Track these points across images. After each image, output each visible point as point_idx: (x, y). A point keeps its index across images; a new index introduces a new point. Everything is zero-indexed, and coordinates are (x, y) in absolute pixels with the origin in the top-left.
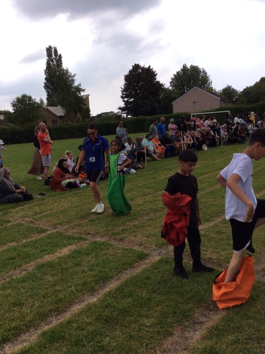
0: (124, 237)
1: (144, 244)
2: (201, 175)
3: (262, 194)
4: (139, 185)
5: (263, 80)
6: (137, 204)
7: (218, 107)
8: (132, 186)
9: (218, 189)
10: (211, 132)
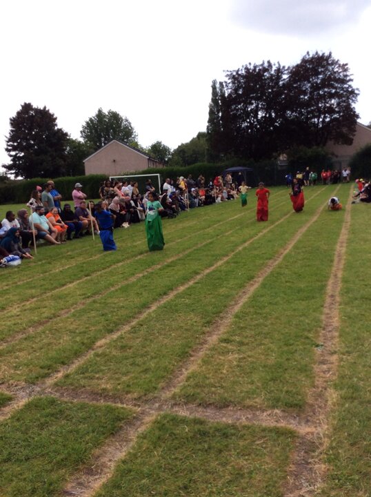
2: (114, 263)
3: (187, 286)
4: (19, 283)
5: (200, 135)
6: (9, 314)
7: (146, 168)
8: (7, 285)
9: (133, 283)
10: (132, 202)
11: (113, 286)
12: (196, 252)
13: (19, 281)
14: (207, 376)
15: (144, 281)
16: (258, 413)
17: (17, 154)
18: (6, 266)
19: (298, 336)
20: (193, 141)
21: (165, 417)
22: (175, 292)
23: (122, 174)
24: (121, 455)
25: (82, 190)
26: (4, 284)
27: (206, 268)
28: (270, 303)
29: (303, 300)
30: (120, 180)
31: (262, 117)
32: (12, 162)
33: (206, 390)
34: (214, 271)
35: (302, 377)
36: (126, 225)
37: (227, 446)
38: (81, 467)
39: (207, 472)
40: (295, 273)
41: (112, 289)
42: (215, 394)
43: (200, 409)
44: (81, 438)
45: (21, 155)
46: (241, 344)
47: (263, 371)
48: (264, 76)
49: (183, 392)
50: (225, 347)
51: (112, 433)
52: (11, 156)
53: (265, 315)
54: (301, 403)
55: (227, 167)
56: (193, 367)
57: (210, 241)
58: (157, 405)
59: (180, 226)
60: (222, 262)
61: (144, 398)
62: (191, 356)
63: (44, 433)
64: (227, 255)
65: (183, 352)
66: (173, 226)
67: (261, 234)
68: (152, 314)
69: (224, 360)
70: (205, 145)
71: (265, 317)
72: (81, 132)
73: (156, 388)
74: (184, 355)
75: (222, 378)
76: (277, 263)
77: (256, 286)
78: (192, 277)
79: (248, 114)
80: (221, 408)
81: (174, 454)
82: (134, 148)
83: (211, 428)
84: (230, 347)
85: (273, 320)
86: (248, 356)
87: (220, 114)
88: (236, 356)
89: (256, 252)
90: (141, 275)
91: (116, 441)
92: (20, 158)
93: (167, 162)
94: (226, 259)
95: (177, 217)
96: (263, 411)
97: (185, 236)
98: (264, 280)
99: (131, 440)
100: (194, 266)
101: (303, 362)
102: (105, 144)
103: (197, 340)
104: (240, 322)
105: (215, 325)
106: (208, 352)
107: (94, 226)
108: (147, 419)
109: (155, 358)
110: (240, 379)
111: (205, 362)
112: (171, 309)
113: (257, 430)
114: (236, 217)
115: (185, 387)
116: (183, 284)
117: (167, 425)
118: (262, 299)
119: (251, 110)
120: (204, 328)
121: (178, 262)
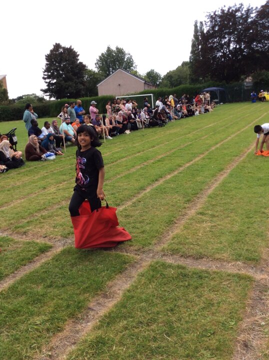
0: (28, 230)
1: (49, 236)
2: (120, 159)
3: (172, 175)
4: (54, 172)
5: (184, 64)
6: (49, 192)
7: (142, 90)
8: (47, 173)
9: (134, 173)
10: (132, 115)
11: (119, 174)
12: (180, 151)
13: (55, 170)
14: (187, 237)
15: (142, 171)
16: (224, 264)
17: (50, 81)
18: (46, 160)
19: (257, 212)
20: (178, 69)
21: (157, 263)
22: (164, 180)
23: (125, 94)
24: (127, 286)
25: (96, 107)
26: (45, 172)
27: (187, 163)
28: (236, 188)
29: (261, 186)
30: (124, 99)
32: (47, 87)
33: (187, 246)
34: (192, 165)
35: (259, 240)
36: (128, 132)
37: (201, 284)
38: (99, 292)
39: (186, 300)
40: (256, 167)
41: (118, 177)
42: (193, 250)
43: (182, 259)
44: (99, 274)
45: (53, 82)
46: (213, 216)
47: (229, 235)
48: (235, 16)
49: (170, 247)
50: (201, 218)
51: (120, 272)
52: (46, 83)
53: (231, 196)
54: (257, 258)
55: (205, 88)
56: (177, 231)
57: (190, 143)
58: (151, 255)
59: (168, 132)
60: (199, 158)
61: (142, 250)
62: (176, 223)
63: (74, 269)
64: (203, 154)
65: (170, 221)
66: (162, 133)
67: (230, 138)
68: (147, 194)
69: (200, 227)
70: (187, 71)
71: (232, 198)
72: (95, 64)
73: (150, 244)
74: (171, 223)
75: (198, 239)
76: (242, 159)
77: (225, 175)
78: (177, 169)
79: (222, 46)
80: (197, 259)
81: (163, 288)
82: (134, 75)
83: (190, 272)
84: (205, 218)
85: (237, 200)
86: (218, 225)
87: (200, 47)
88: (209, 224)
89: (225, 152)
90: (139, 167)
91: (123, 277)
92: (53, 84)
93: (159, 85)
94: (202, 156)
95: (165, 126)
96: (229, 263)
97: (172, 140)
98: (232, 171)
99: (133, 277)
100: (178, 161)
101: (260, 230)
102: (113, 72)
103: (180, 213)
104: (212, 201)
105: (193, 203)
106: (187, 221)
107: (105, 132)
108: (144, 264)
109: (150, 224)
110: (212, 240)
111: (186, 228)
112: (161, 191)
113: (224, 275)
114: (210, 125)
115: (171, 244)
116: (169, 174)
117: (159, 268)
118: (229, 185)
119: (225, 42)
120: (185, 204)
121: (167, 158)
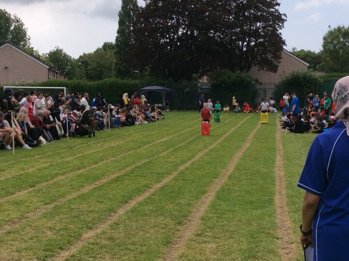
7: (45, 80)
23: (17, 83)
31: (183, 34)
82: (31, 55)
